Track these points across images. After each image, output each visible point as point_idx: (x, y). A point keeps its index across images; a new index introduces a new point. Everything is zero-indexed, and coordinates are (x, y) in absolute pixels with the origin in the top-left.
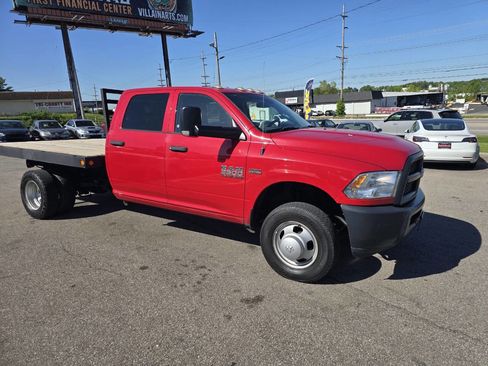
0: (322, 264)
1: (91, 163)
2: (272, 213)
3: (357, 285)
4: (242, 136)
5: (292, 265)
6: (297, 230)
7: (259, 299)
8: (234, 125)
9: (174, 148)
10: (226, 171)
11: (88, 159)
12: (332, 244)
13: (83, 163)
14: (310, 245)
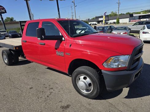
0: (95, 93)
1: (17, 48)
2: (75, 71)
4: (63, 39)
5: (85, 92)
6: (85, 78)
8: (61, 35)
9: (41, 44)
10: (58, 53)
11: (16, 47)
12: (99, 86)
13: (14, 48)
14: (90, 85)
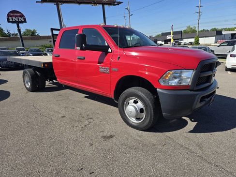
0: (148, 121)
1: (46, 65)
3: (168, 134)
4: (110, 50)
5: (133, 120)
6: (136, 102)
7: (111, 137)
8: (106, 44)
9: (79, 58)
10: (102, 69)
11: (44, 64)
12: (153, 111)
13: (42, 65)
14: (142, 111)
